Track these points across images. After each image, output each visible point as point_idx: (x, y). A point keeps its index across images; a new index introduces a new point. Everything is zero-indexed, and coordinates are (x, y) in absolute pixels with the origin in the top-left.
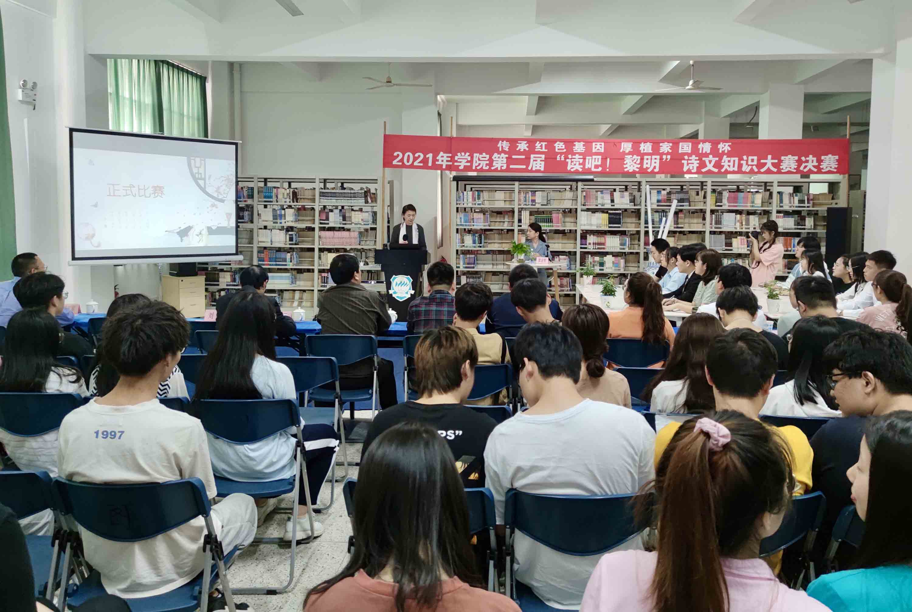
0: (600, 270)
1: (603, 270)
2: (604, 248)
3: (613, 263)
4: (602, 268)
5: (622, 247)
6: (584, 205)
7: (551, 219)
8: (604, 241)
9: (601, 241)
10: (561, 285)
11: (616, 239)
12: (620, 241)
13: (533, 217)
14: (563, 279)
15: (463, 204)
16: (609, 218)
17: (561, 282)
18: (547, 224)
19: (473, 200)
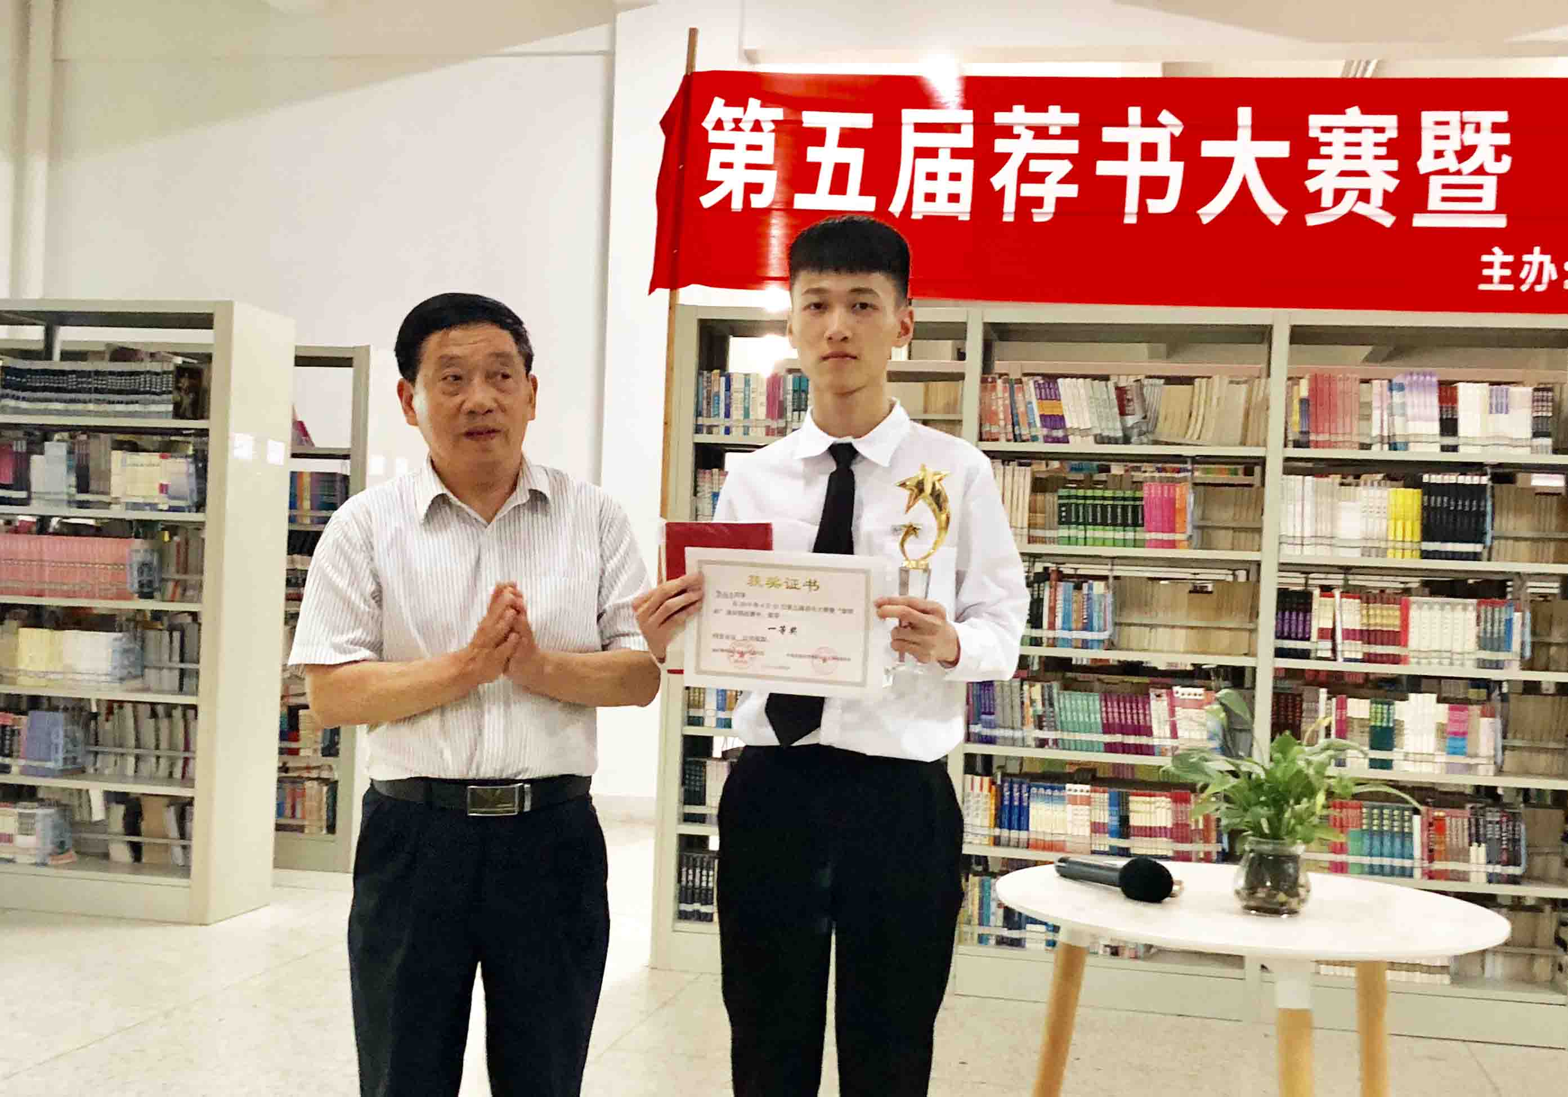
0: (1375, 764)
1: (1386, 764)
2: (1395, 660)
3: (1442, 731)
4: (1384, 755)
5: (1487, 655)
6: (1297, 444)
7: (1135, 508)
8: (1397, 622)
9: (1385, 621)
10: (1176, 825)
11: (1459, 613)
12: (1478, 624)
13: (1051, 501)
14: (1187, 801)
15: (728, 431)
16: (1428, 512)
17: (1175, 813)
18: (1119, 535)
19: (770, 414)
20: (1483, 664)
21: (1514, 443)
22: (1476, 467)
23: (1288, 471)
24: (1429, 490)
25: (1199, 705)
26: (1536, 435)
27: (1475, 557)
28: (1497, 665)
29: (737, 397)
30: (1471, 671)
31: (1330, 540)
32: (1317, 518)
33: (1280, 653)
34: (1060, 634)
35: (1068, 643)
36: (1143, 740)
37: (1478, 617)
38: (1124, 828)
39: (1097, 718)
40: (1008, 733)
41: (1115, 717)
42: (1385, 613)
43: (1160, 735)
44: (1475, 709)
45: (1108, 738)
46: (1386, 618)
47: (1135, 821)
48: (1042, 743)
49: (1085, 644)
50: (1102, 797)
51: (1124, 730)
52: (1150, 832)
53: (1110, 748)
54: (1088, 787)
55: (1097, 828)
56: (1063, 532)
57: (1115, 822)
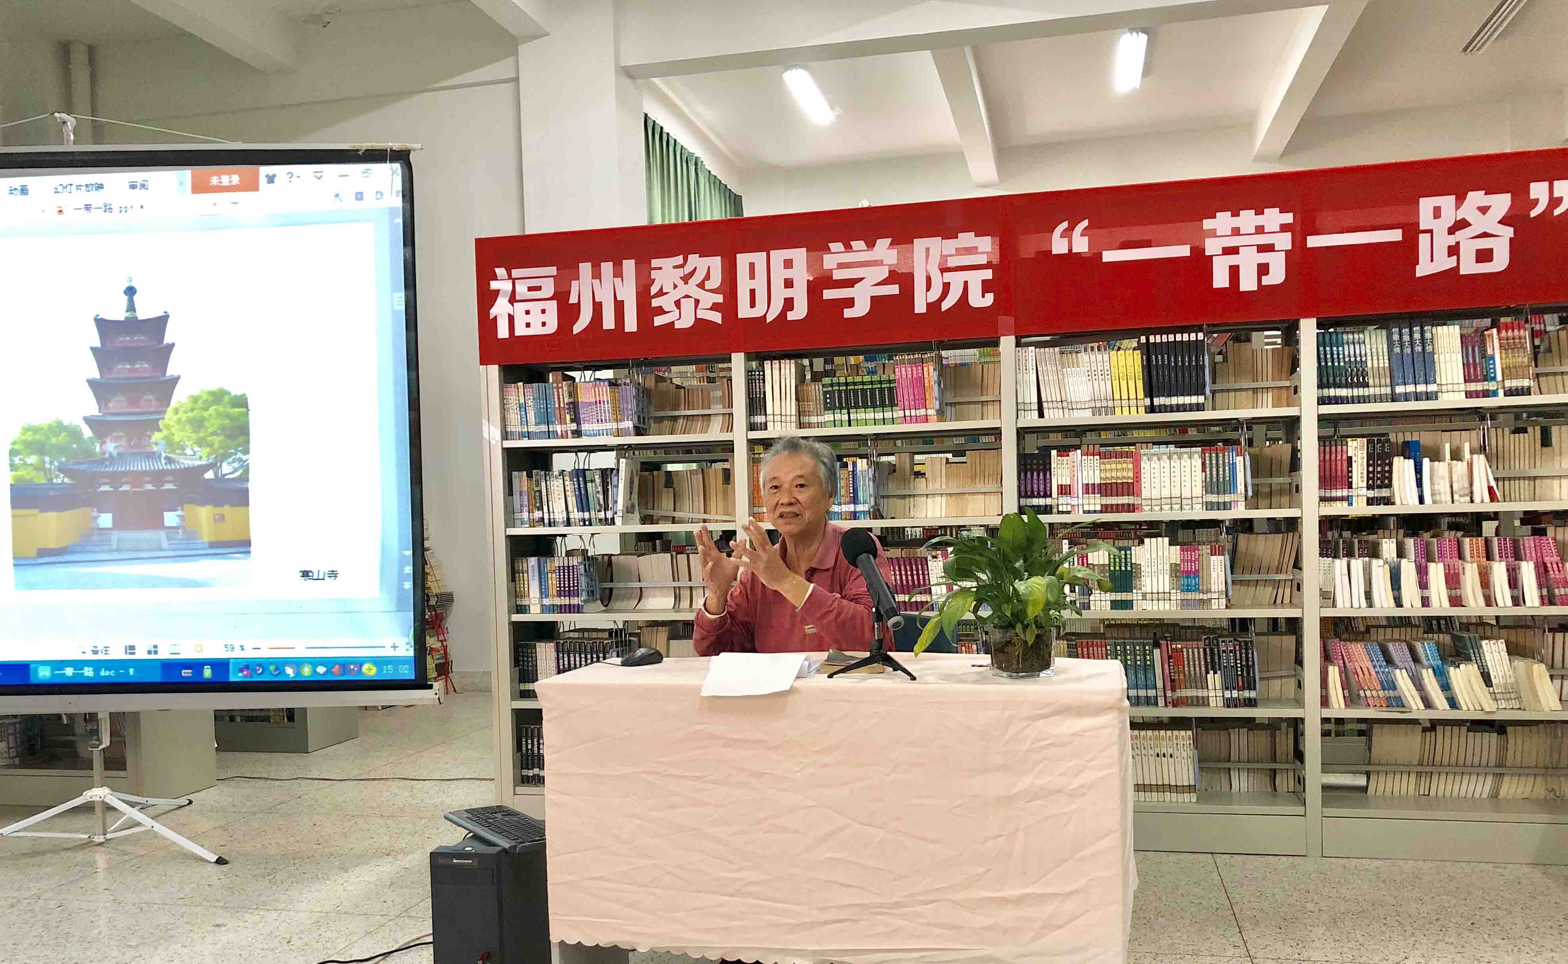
0: (1117, 605)
1: (1127, 605)
2: (1131, 508)
3: (1176, 572)
4: (1124, 596)
5: (1213, 498)
7: (890, 390)
8: (1131, 474)
9: (1119, 474)
11: (1186, 461)
12: (1204, 470)
13: (816, 389)
16: (1148, 370)
18: (879, 416)
20: (1209, 506)
24: (1148, 349)
27: (1199, 407)
28: (1224, 506)
30: (1199, 513)
31: (1064, 404)
35: (838, 516)
37: (1203, 464)
42: (1119, 466)
44: (1206, 549)
46: (1120, 471)
49: (854, 516)
51: (906, 590)
56: (829, 417)
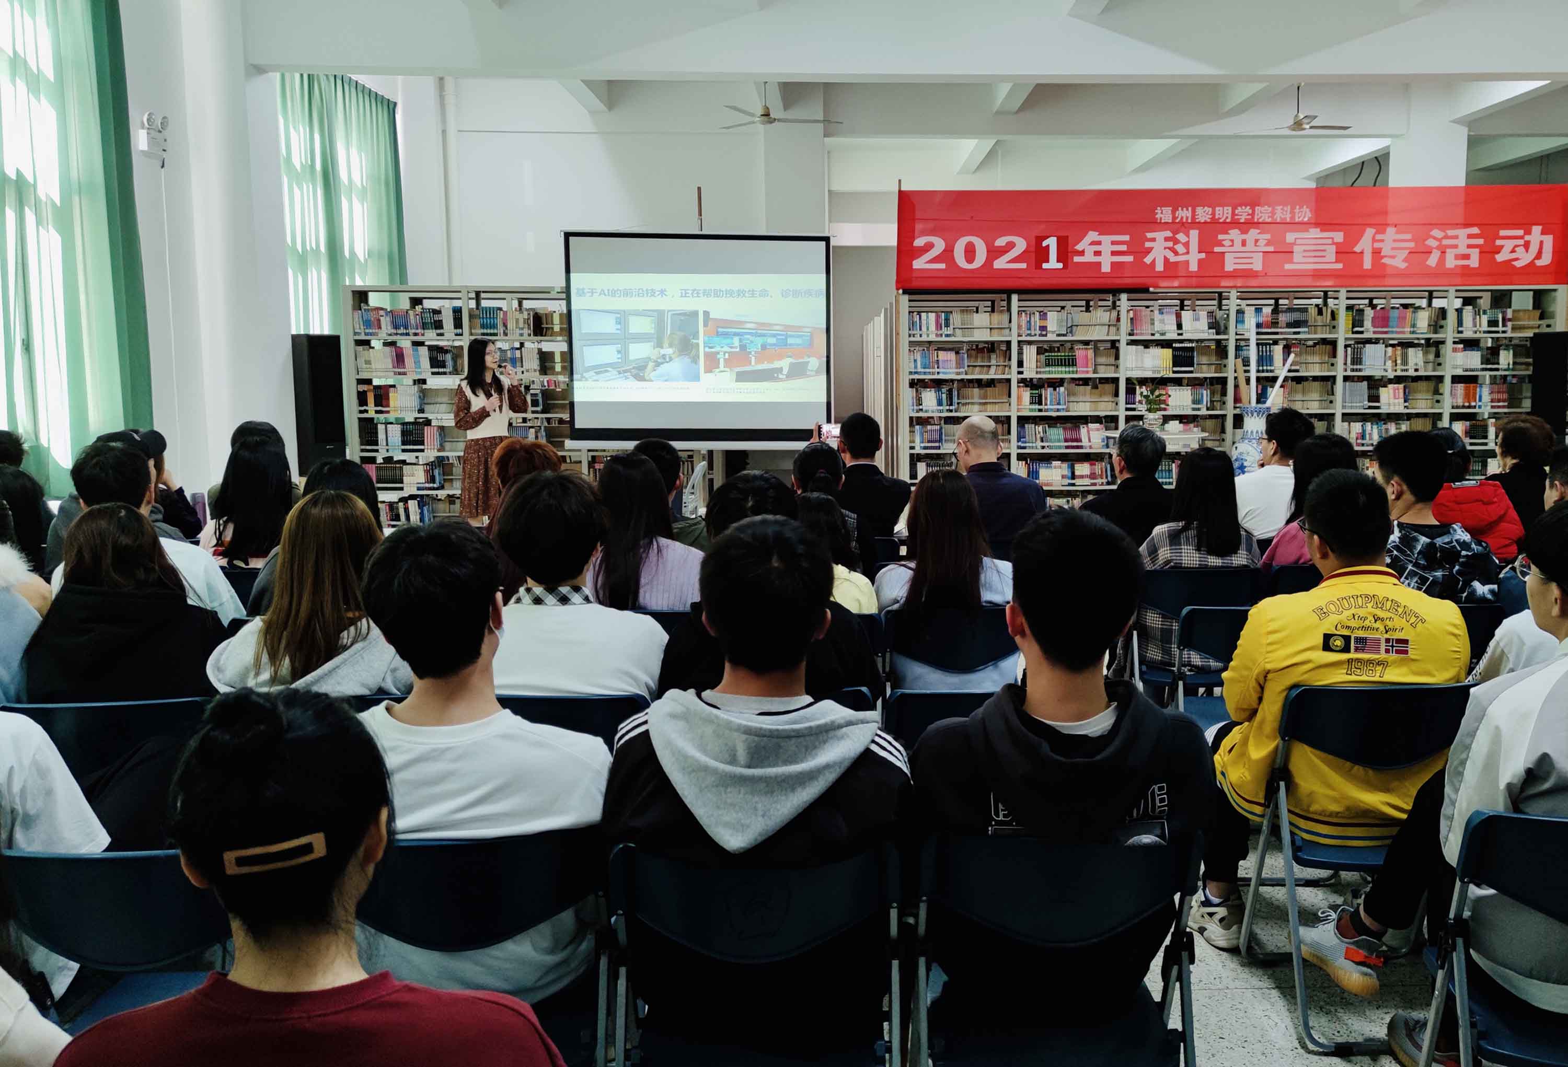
2: (1165, 409)
3: (1181, 433)
5: (1195, 406)
6: (1130, 335)
7: (1073, 359)
8: (1164, 396)
10: (1091, 474)
11: (1185, 392)
12: (1192, 396)
13: (1043, 357)
14: (1095, 465)
15: (921, 336)
16: (1174, 357)
17: (1091, 470)
18: (1067, 369)
19: (937, 329)
20: (1194, 409)
21: (1203, 332)
22: (1190, 341)
23: (1128, 344)
24: (1175, 349)
25: (1098, 430)
26: (1210, 328)
27: (1191, 372)
28: (1199, 409)
29: (924, 322)
30: (1190, 412)
31: (1143, 369)
32: (1137, 360)
33: (1127, 409)
34: (1049, 407)
35: (1052, 410)
36: (1079, 444)
37: (1192, 393)
38: (1073, 476)
39: (1062, 437)
40: (1031, 445)
41: (1069, 437)
42: (1160, 394)
43: (1085, 442)
44: (1192, 425)
45: (1066, 444)
47: (1077, 473)
48: (1043, 447)
49: (1058, 410)
50: (1065, 465)
51: (1072, 440)
52: (1082, 477)
53: (1067, 447)
54: (1060, 462)
55: (1063, 477)
56: (1047, 369)
57: (1070, 475)
